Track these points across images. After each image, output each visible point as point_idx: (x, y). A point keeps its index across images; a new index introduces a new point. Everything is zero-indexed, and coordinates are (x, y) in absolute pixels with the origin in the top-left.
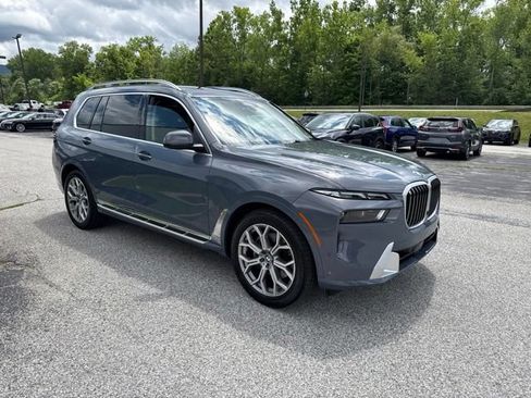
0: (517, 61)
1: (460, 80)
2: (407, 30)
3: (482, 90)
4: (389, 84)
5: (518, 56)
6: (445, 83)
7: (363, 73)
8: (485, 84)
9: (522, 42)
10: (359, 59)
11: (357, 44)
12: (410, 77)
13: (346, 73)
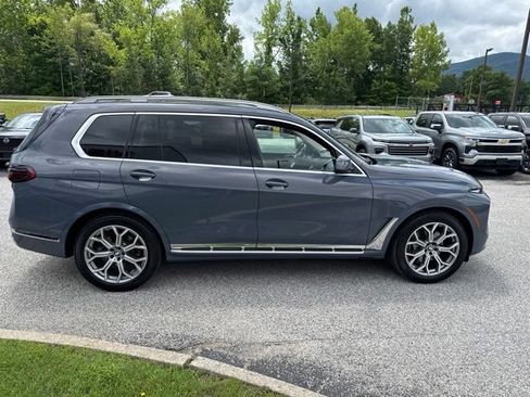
0: (203, 62)
1: (162, 76)
2: (98, 20)
3: (181, 87)
4: (88, 75)
5: (203, 59)
6: (147, 78)
7: (59, 60)
8: (182, 81)
9: (204, 46)
10: (50, 44)
11: (43, 26)
12: (113, 70)
13: (37, 59)
